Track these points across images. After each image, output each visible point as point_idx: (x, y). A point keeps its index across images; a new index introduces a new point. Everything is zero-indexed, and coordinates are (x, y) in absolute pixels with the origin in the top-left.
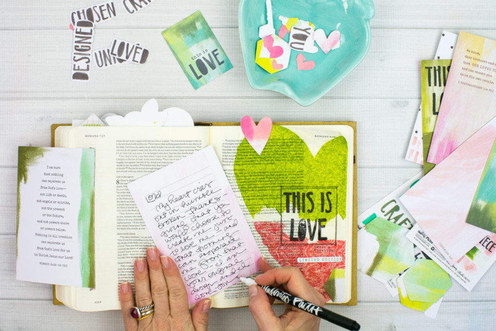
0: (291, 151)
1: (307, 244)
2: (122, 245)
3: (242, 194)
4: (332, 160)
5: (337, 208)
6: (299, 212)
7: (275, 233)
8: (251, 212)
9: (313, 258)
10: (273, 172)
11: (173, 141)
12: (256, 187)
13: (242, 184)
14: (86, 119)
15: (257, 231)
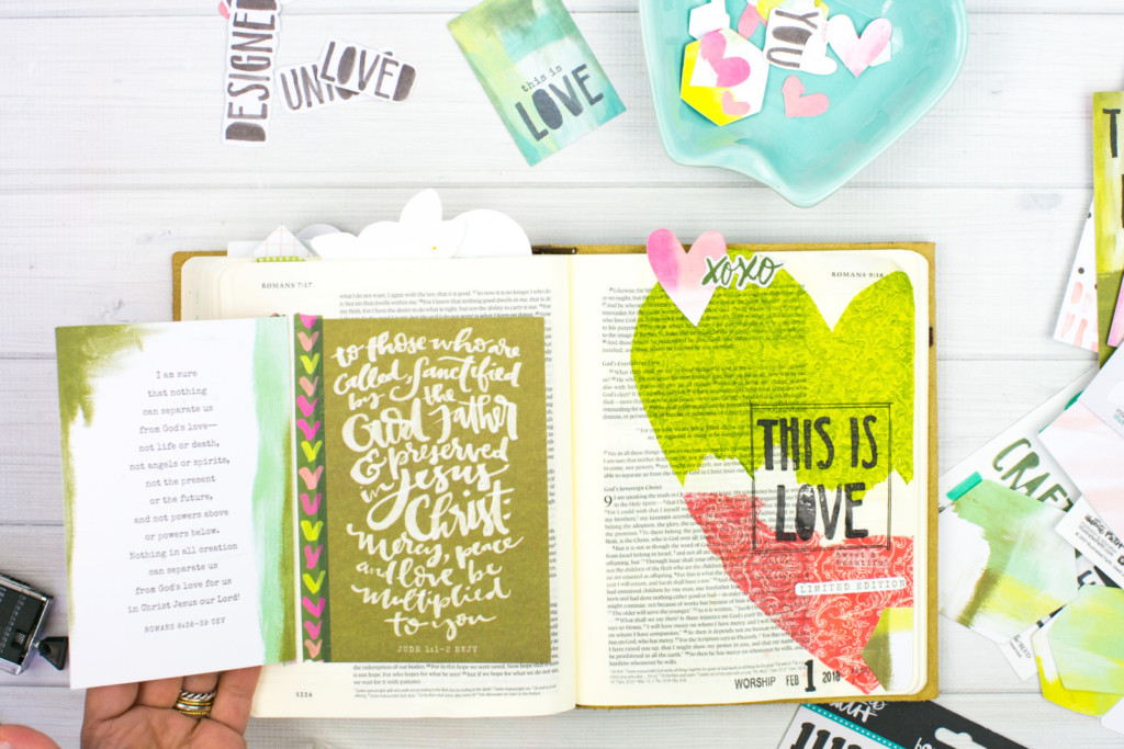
0: (775, 315)
1: (818, 549)
3: (653, 423)
4: (877, 336)
5: (890, 455)
6: (797, 468)
7: (738, 522)
8: (676, 470)
9: (836, 583)
10: (729, 369)
11: (479, 293)
12: (688, 407)
13: (652, 398)
14: (264, 239)
15: (693, 516)
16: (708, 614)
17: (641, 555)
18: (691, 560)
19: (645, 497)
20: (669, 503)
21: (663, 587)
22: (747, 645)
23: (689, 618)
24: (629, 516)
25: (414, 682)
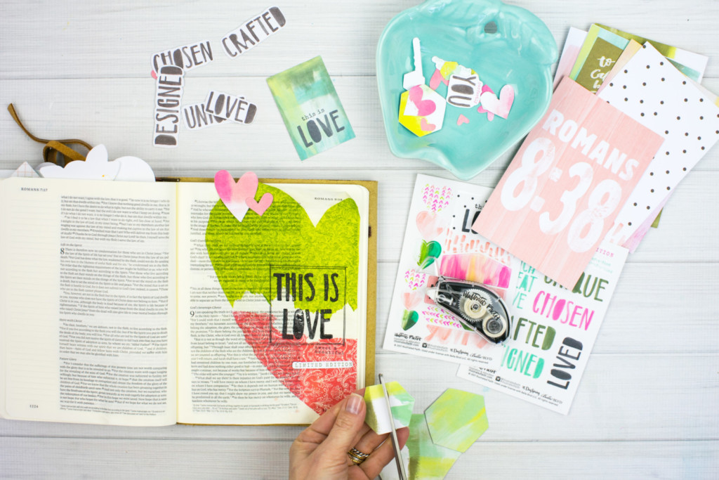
0: (284, 218)
1: (306, 344)
2: (66, 335)
3: (217, 273)
4: (339, 231)
5: (345, 295)
6: (294, 300)
7: (262, 328)
8: (229, 299)
9: (314, 363)
10: (259, 245)
11: (132, 200)
12: (236, 265)
13: (216, 260)
14: (16, 169)
15: (238, 324)
16: (245, 376)
17: (209, 343)
18: (236, 347)
19: (212, 313)
20: (225, 316)
21: (221, 361)
22: (265, 394)
23: (234, 378)
24: (203, 322)
25: (91, 403)
